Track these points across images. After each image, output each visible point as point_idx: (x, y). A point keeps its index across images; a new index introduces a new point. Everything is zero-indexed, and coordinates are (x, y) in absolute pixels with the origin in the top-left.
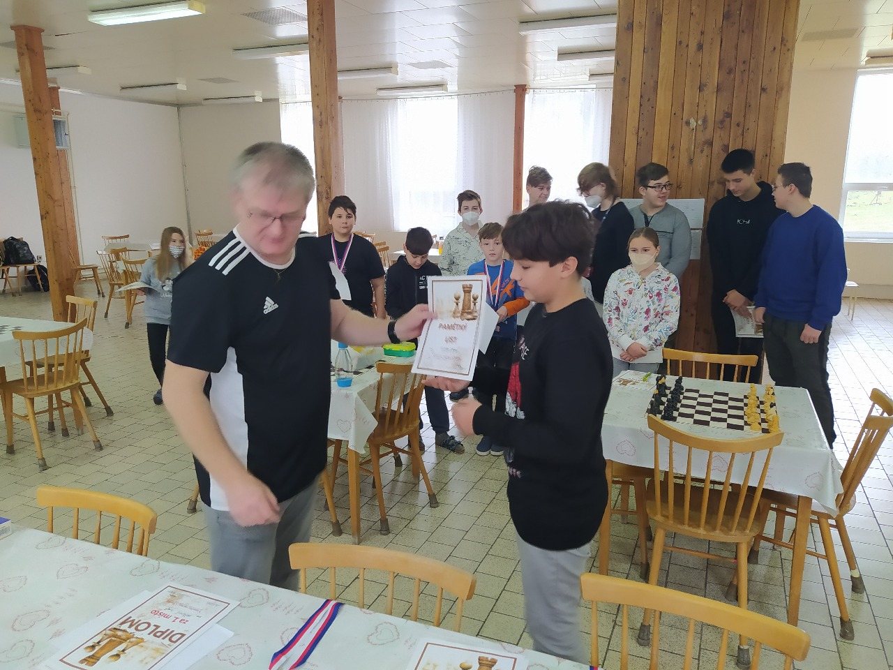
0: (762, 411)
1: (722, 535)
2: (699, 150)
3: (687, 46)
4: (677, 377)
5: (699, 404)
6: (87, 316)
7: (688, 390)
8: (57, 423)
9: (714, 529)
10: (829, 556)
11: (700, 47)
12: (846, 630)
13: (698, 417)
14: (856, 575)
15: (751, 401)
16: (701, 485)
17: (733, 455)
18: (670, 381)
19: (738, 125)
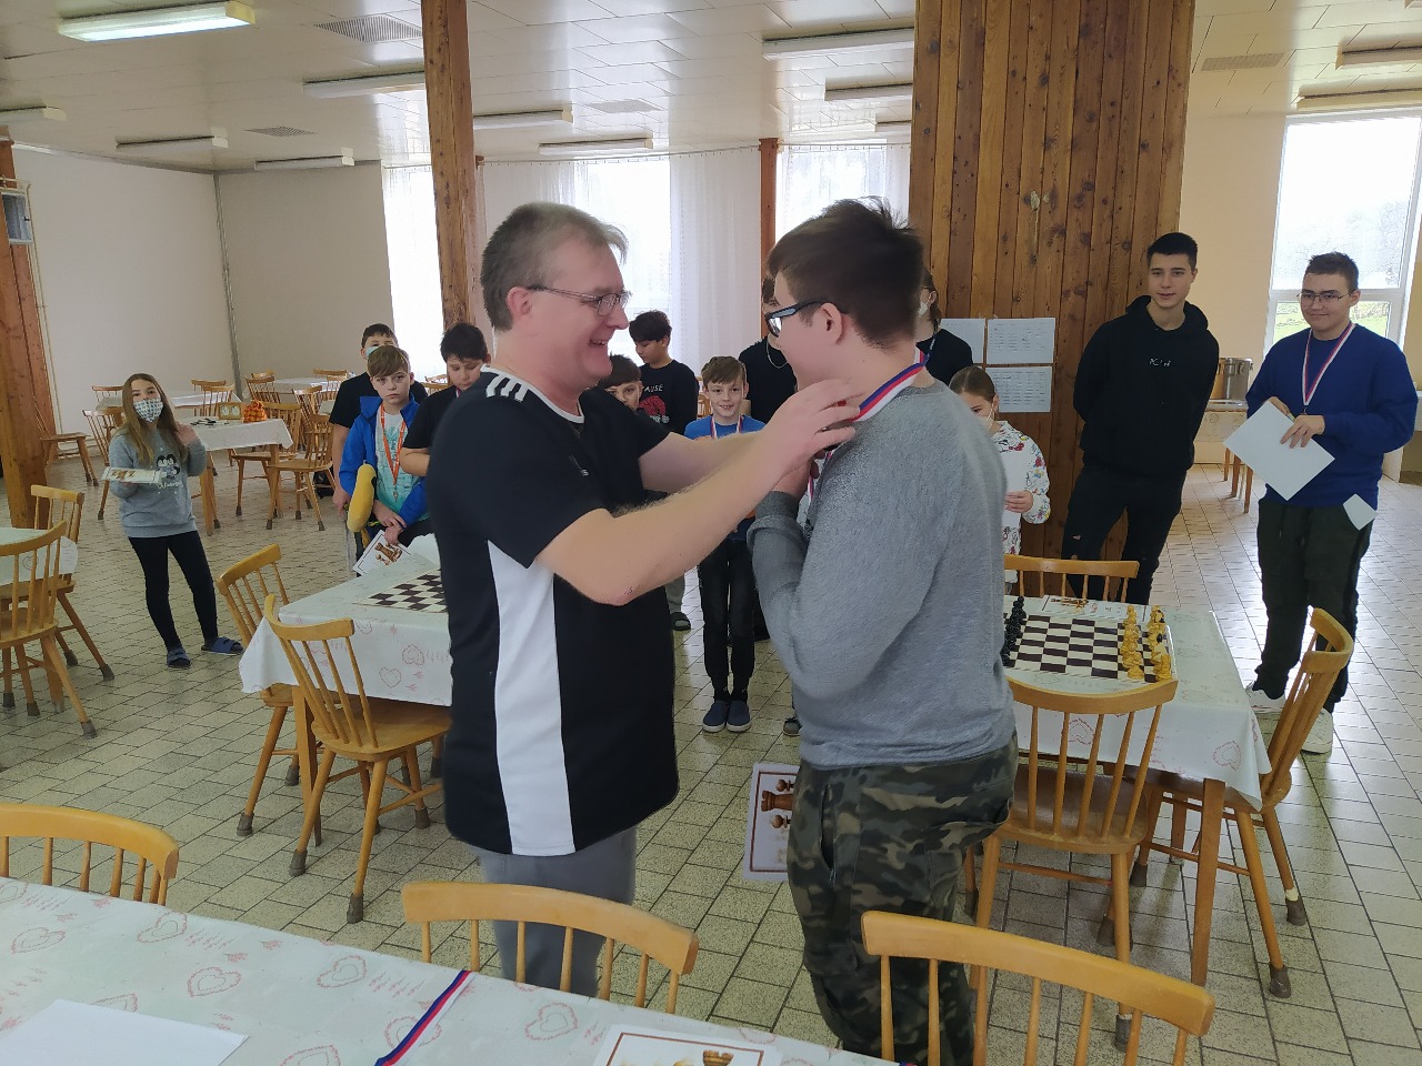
0: (1146, 648)
1: (1088, 843)
2: (1045, 242)
3: (1025, 78)
4: (1016, 598)
5: (1050, 638)
6: (67, 518)
7: (1033, 618)
8: (20, 696)
9: (1076, 834)
10: (1250, 872)
11: (1044, 80)
12: (1278, 983)
13: (1047, 659)
14: (1293, 896)
15: (1129, 633)
16: (1053, 765)
17: (1101, 717)
19: (1105, 202)
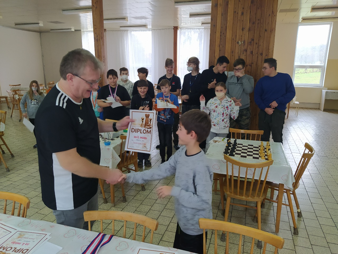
0: (266, 152)
1: (251, 199)
2: (242, 53)
3: (238, 13)
4: (235, 139)
5: (243, 149)
6: (2, 118)
7: (239, 144)
9: (248, 196)
10: (290, 205)
11: (243, 14)
12: (295, 232)
13: (242, 154)
14: (299, 211)
15: (262, 148)
16: (243, 179)
17: (255, 169)
18: (232, 140)
19: (256, 44)
